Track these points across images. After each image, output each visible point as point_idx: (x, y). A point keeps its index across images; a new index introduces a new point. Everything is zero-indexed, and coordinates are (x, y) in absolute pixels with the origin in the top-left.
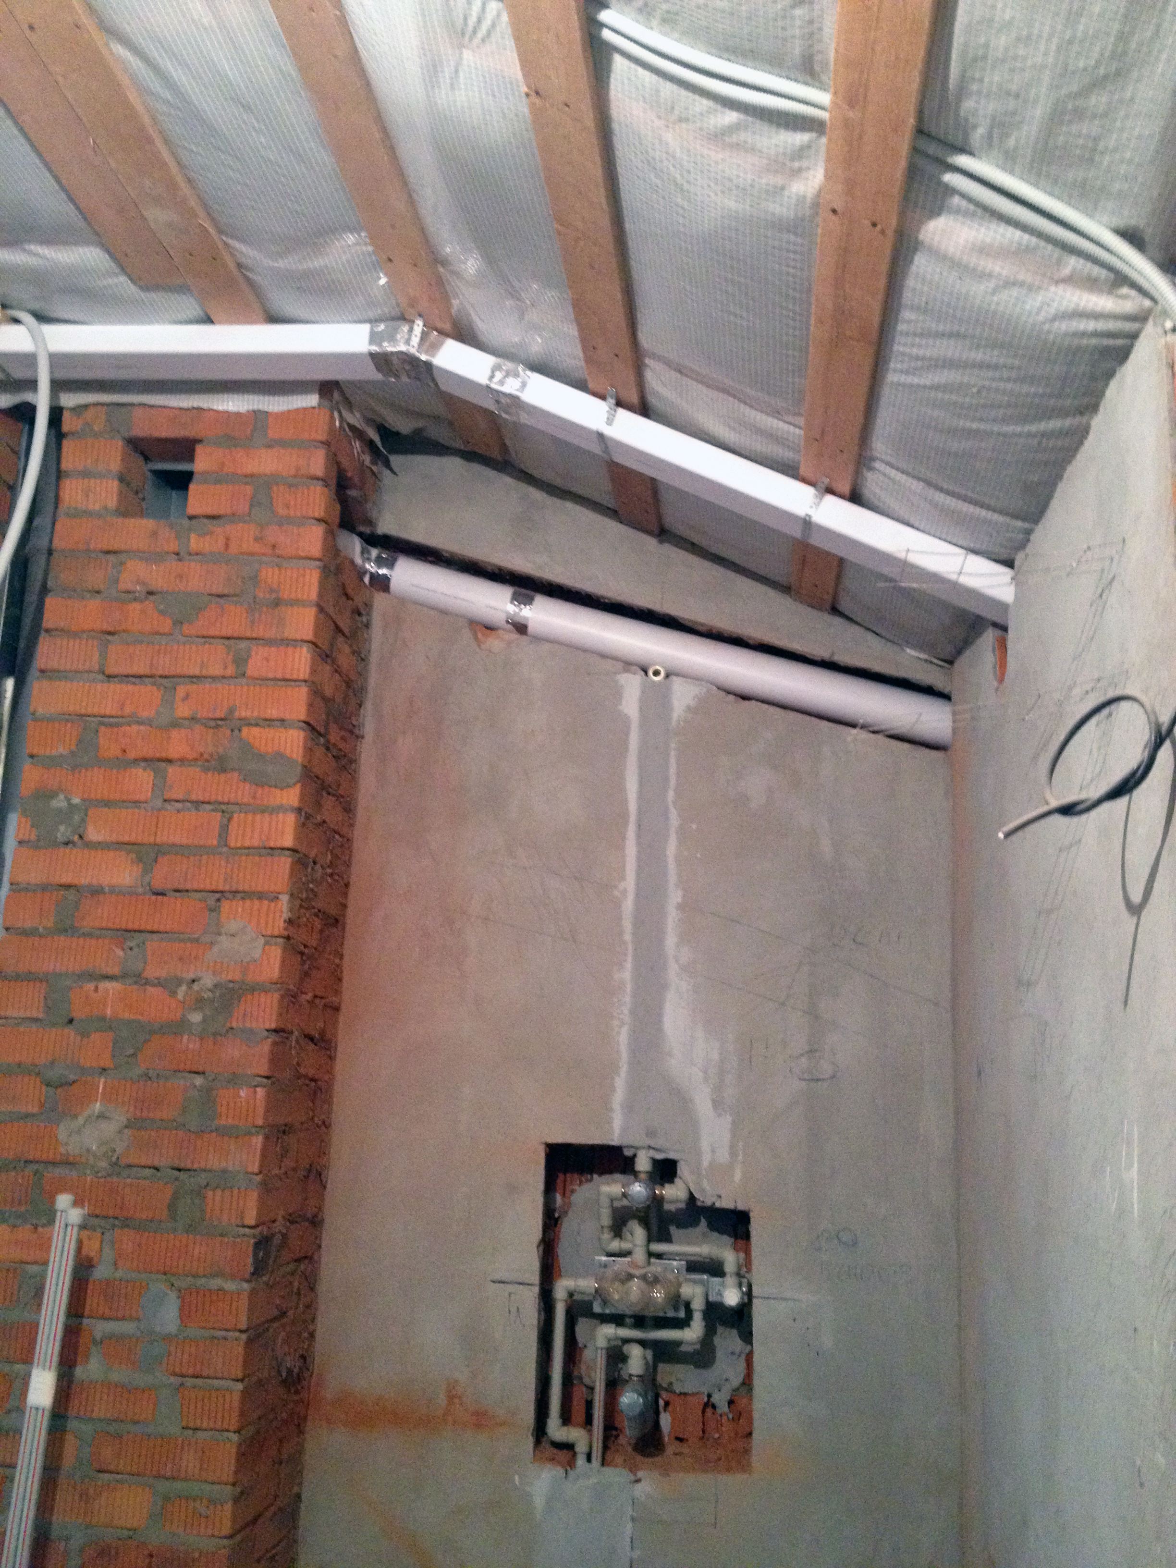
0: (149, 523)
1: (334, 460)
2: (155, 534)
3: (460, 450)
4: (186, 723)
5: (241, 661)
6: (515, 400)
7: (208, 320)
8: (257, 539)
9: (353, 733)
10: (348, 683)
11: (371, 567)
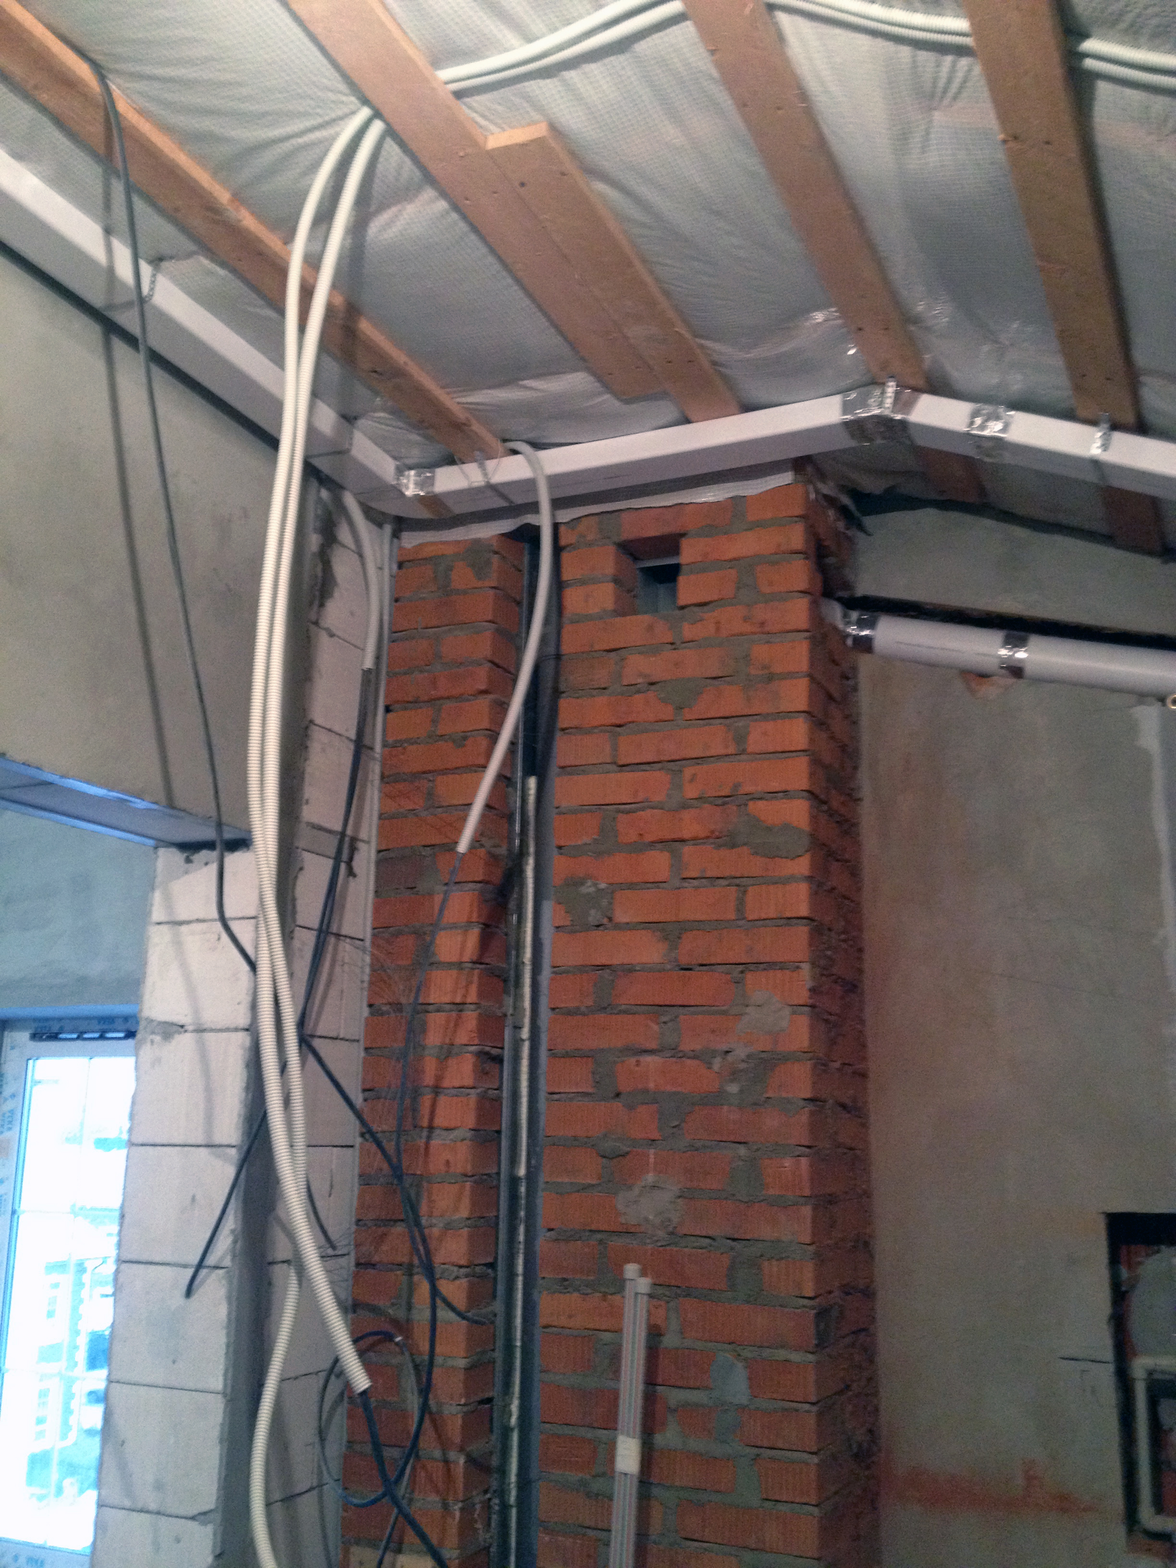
0: (645, 619)
1: (813, 534)
2: (650, 628)
3: (935, 501)
4: (695, 802)
5: (741, 738)
6: (997, 442)
7: (686, 421)
8: (746, 619)
9: (852, 798)
10: (843, 748)
11: (853, 630)
